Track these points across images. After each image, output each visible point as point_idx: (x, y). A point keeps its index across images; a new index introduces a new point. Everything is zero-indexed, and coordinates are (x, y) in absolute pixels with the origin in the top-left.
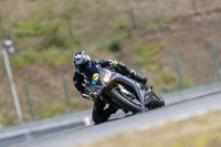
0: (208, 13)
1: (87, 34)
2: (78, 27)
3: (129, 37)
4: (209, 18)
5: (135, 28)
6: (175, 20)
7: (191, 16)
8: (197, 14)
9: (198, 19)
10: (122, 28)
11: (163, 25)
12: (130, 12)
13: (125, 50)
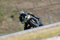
0: (38, 8)
1: (5, 13)
2: (2, 11)
3: (16, 14)
4: (38, 9)
5: (18, 11)
6: (29, 9)
7: (33, 8)
8: (35, 8)
9: (35, 9)
10: (14, 11)
11: (25, 11)
12: (17, 7)
13: (15, 17)
